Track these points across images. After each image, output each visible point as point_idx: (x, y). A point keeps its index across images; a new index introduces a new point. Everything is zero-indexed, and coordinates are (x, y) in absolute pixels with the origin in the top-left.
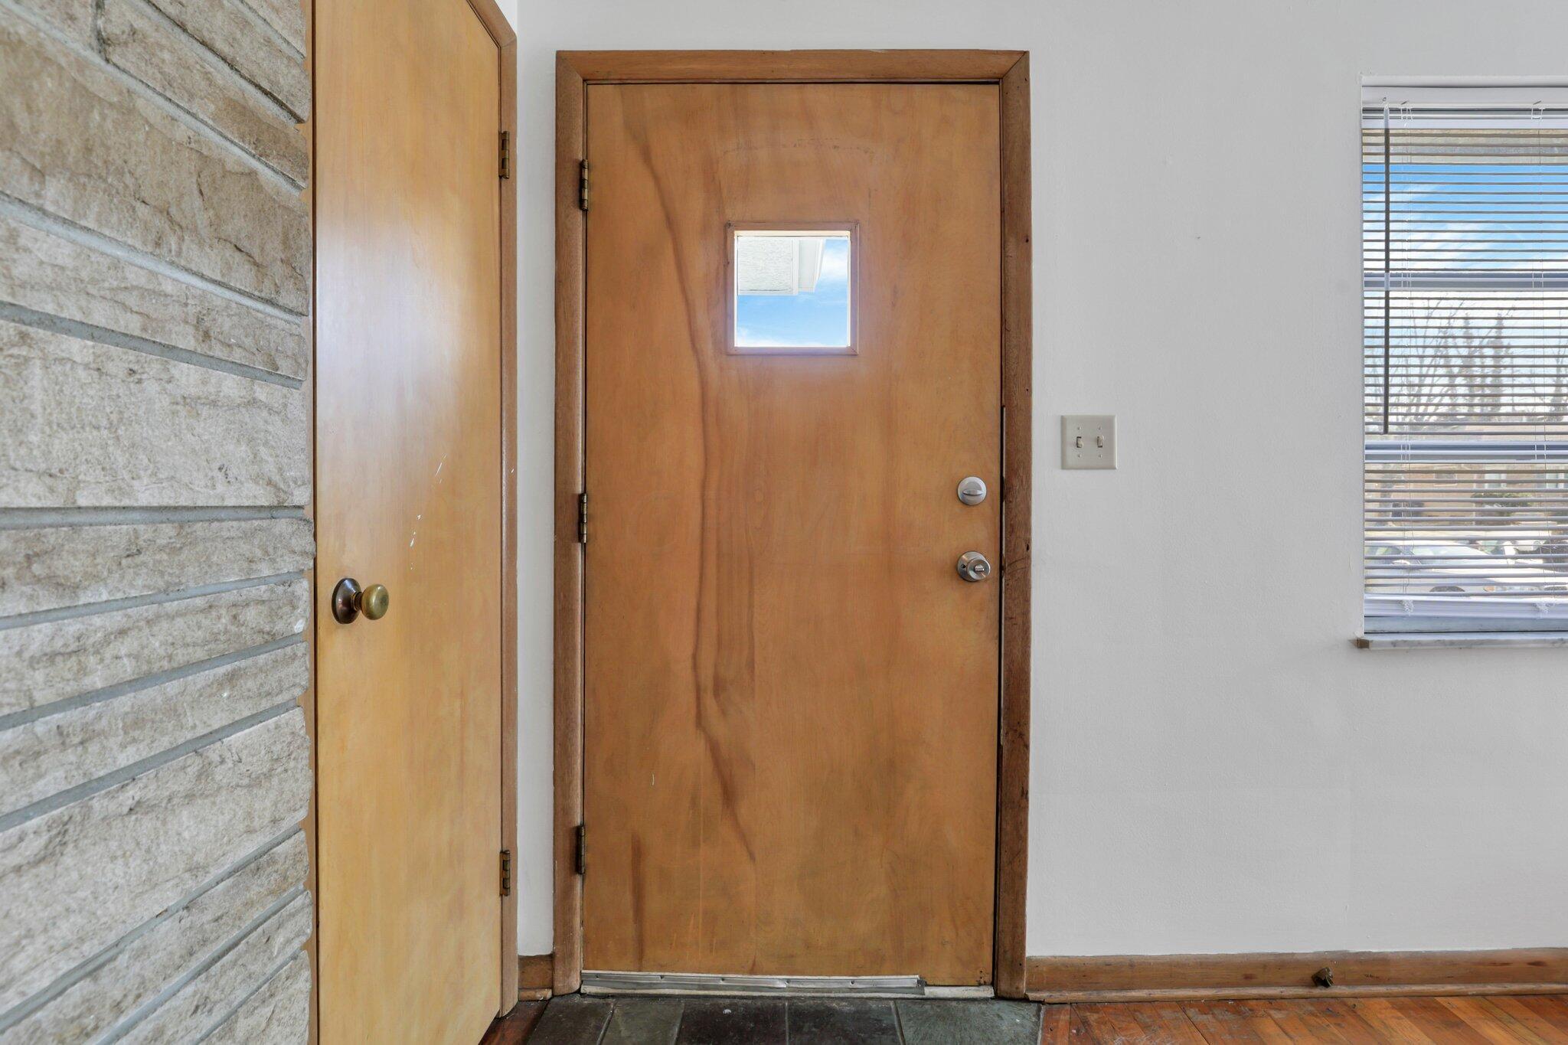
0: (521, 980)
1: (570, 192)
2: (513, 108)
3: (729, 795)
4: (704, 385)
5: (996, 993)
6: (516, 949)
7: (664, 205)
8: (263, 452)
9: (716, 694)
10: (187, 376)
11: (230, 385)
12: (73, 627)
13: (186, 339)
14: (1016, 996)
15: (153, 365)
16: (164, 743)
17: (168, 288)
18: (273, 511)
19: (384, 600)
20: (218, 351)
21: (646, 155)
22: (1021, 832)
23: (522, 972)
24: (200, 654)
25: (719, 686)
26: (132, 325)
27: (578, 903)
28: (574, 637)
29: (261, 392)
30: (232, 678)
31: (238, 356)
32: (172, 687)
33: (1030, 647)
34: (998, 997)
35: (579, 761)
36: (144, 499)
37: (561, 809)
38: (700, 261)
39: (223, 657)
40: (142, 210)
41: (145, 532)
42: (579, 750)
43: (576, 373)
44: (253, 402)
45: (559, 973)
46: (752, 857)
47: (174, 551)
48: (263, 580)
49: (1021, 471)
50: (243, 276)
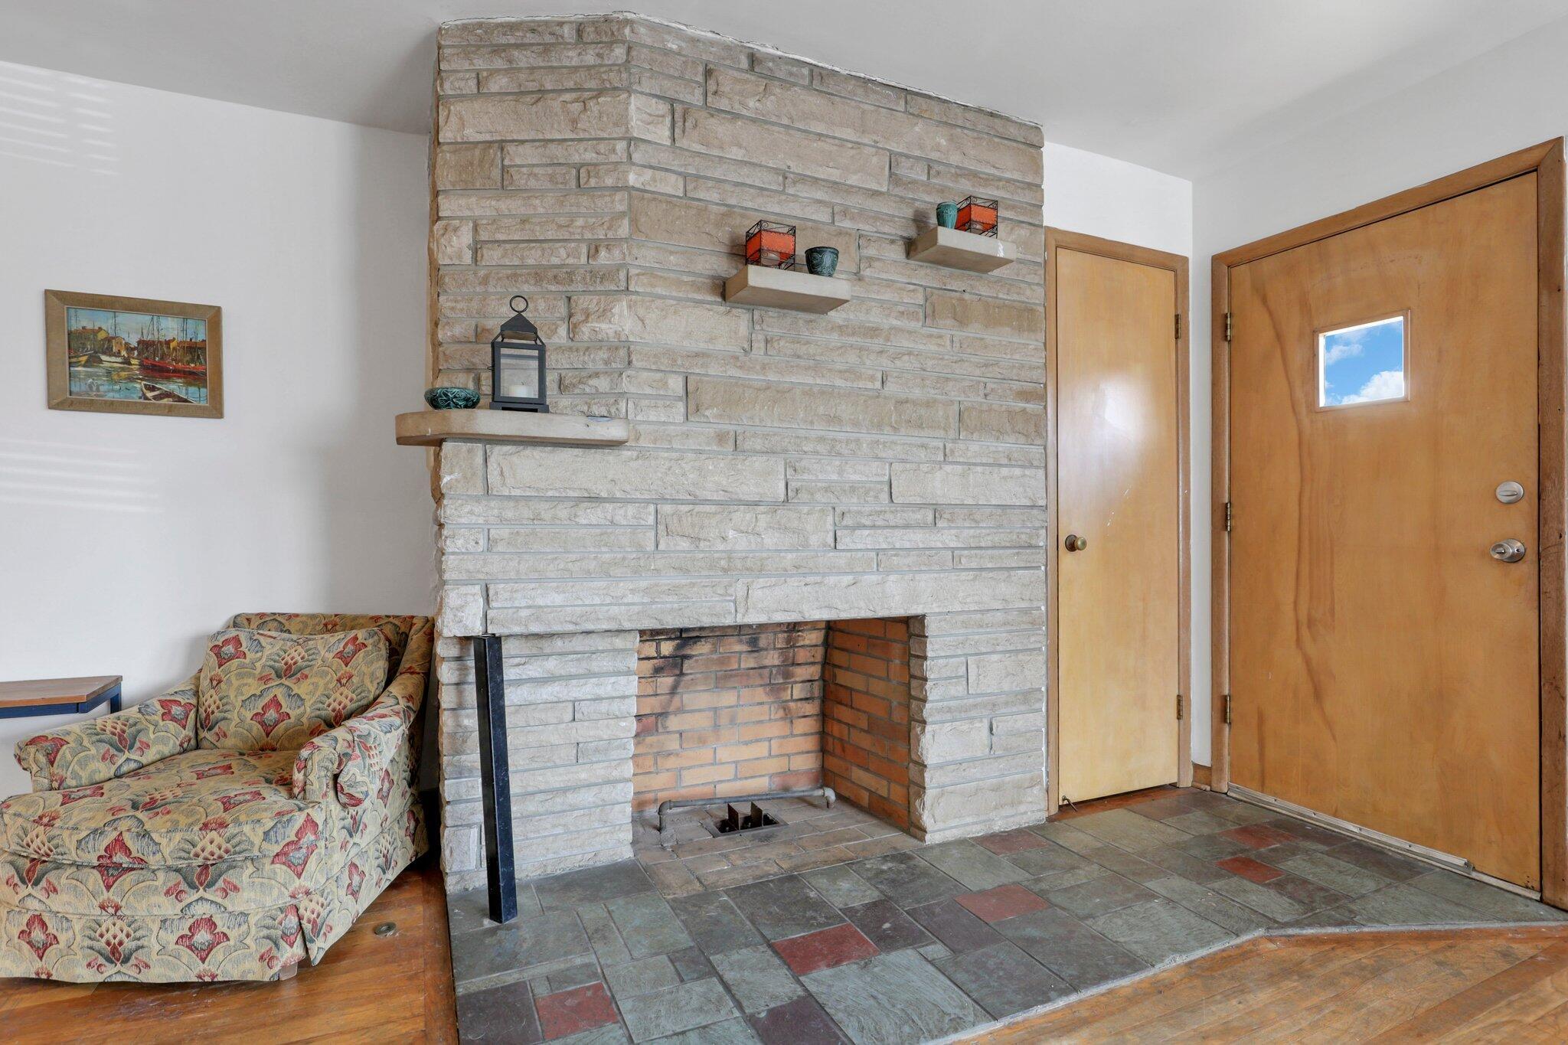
0: (1194, 776)
1: (1220, 334)
2: (1186, 297)
3: (1318, 694)
4: (1300, 434)
5: (1541, 897)
6: (1189, 755)
7: (1274, 327)
8: (1028, 489)
9: (1309, 627)
10: (1005, 471)
11: (1017, 471)
12: (978, 531)
13: (1005, 461)
14: (1560, 906)
15: (996, 469)
16: (998, 565)
17: (1000, 449)
18: (1033, 507)
19: (1084, 543)
20: (1013, 463)
21: (1264, 300)
22: (1560, 768)
23: (1195, 772)
24: (1008, 545)
25: (1311, 623)
26: (991, 461)
27: (1226, 740)
28: (1223, 585)
29: (1027, 472)
30: (1018, 553)
31: (1020, 463)
32: (1001, 551)
33: (1565, 617)
34: (1541, 901)
35: (1227, 657)
36: (994, 503)
37: (1216, 682)
38: (1297, 357)
39: (1015, 547)
40: (994, 433)
41: (994, 511)
42: (1227, 651)
43: (1225, 435)
44: (1024, 476)
45: (1214, 778)
46: (1334, 737)
47: (1000, 516)
48: (1029, 528)
49: (1553, 475)
50: (1022, 439)
